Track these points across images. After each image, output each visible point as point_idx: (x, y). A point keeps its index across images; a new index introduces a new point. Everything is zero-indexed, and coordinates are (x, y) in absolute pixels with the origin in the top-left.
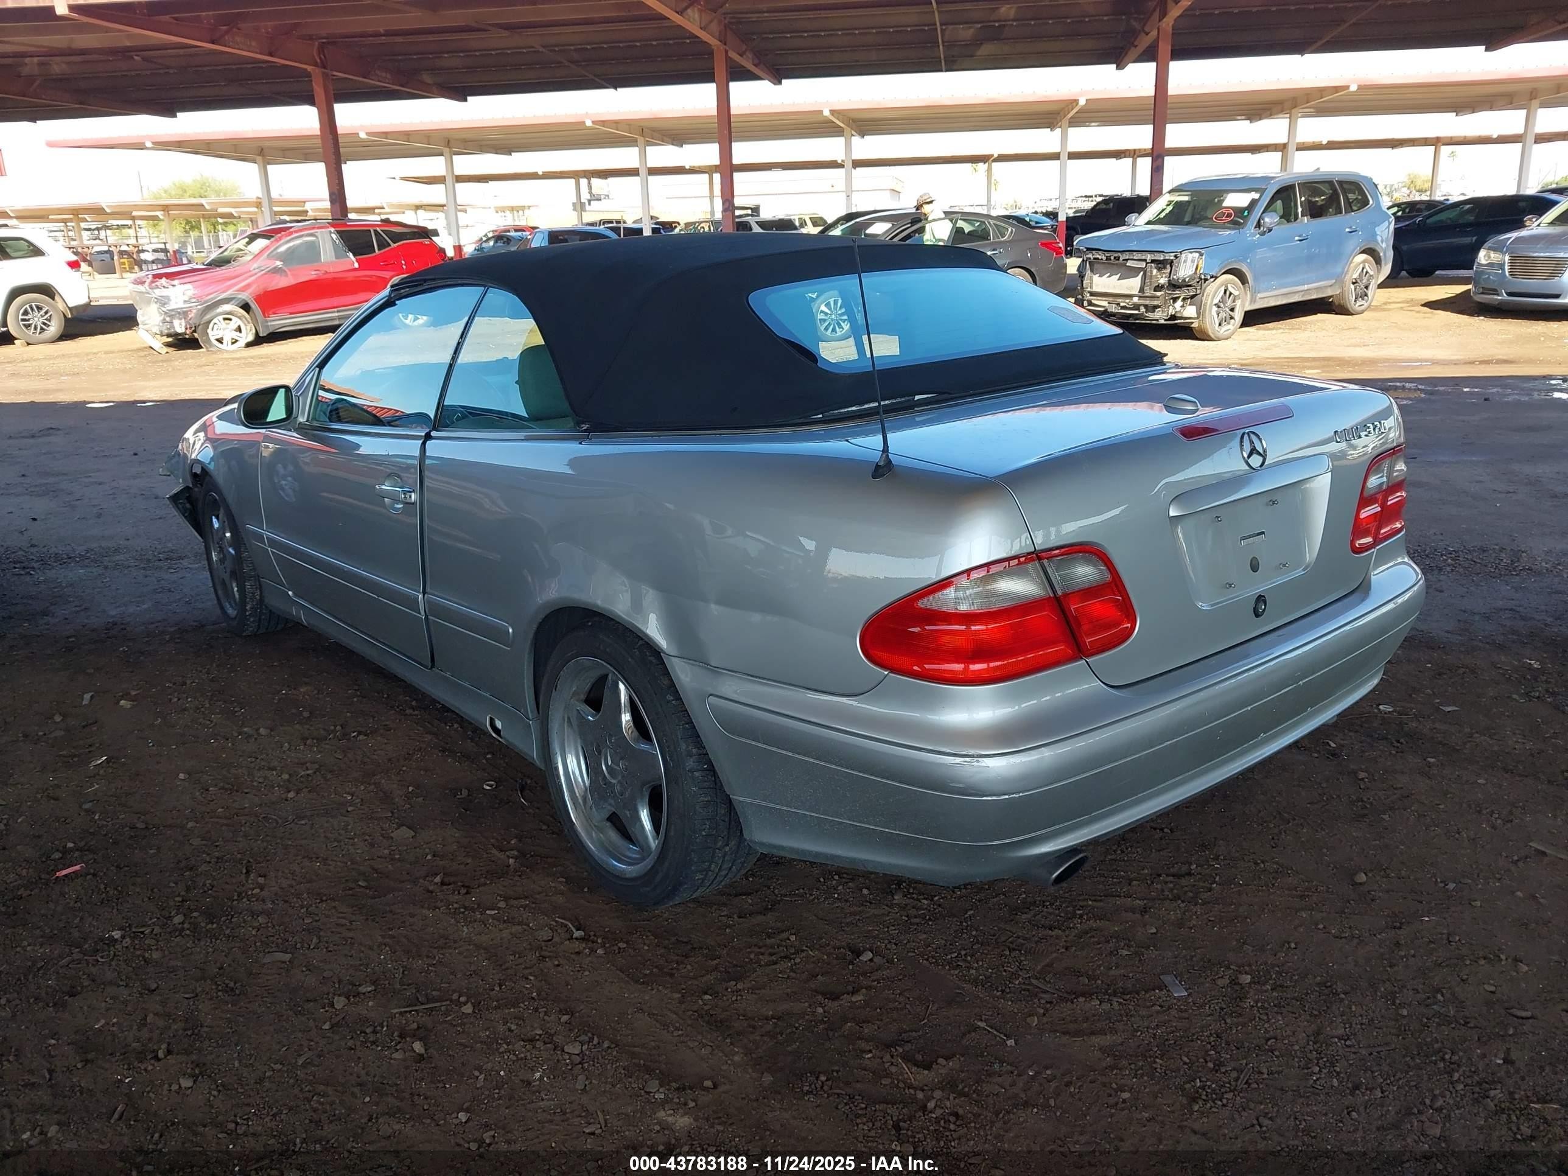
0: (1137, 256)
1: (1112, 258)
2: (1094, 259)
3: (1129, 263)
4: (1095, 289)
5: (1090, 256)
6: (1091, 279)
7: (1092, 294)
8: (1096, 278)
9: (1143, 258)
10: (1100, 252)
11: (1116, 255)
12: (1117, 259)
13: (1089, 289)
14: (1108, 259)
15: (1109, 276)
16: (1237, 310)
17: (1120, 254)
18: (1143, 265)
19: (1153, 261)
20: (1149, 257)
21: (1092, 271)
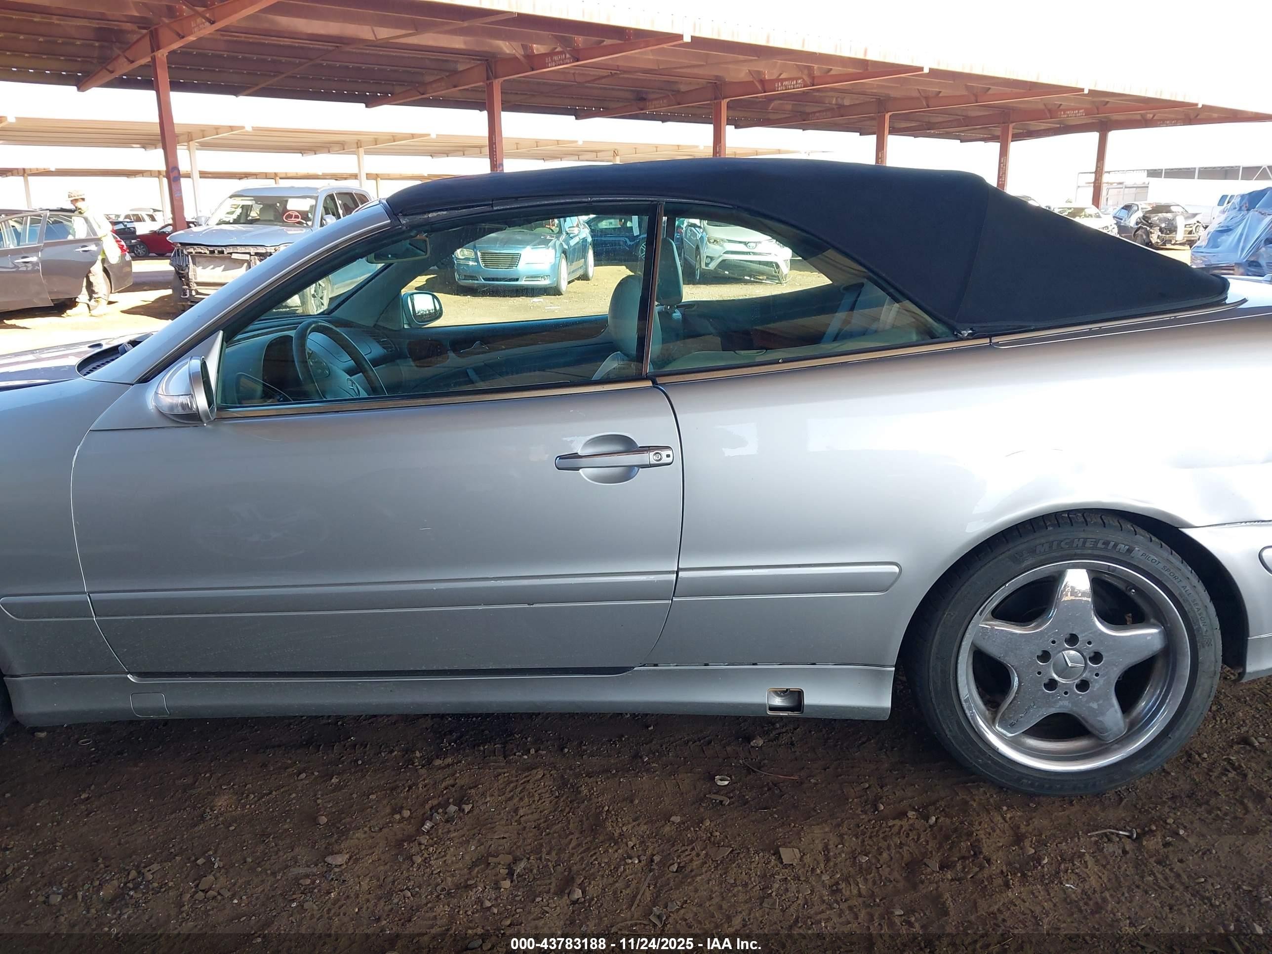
0: (240, 249)
1: (216, 252)
2: (196, 253)
3: (234, 256)
4: (199, 280)
5: (191, 250)
6: (194, 271)
7: (198, 284)
8: (199, 270)
9: (247, 251)
10: (202, 247)
11: (220, 249)
12: (222, 252)
13: (194, 280)
14: (212, 252)
15: (213, 268)
16: (325, 298)
17: (223, 249)
18: (247, 257)
19: (257, 254)
20: (253, 250)
21: (194, 263)
